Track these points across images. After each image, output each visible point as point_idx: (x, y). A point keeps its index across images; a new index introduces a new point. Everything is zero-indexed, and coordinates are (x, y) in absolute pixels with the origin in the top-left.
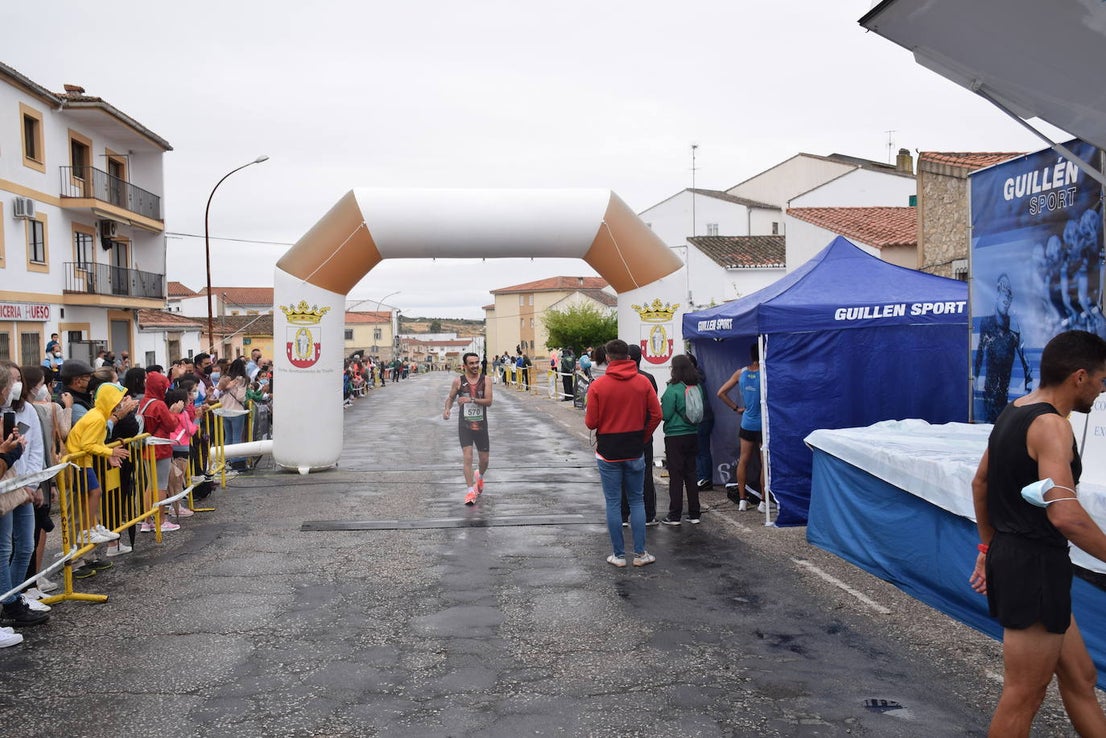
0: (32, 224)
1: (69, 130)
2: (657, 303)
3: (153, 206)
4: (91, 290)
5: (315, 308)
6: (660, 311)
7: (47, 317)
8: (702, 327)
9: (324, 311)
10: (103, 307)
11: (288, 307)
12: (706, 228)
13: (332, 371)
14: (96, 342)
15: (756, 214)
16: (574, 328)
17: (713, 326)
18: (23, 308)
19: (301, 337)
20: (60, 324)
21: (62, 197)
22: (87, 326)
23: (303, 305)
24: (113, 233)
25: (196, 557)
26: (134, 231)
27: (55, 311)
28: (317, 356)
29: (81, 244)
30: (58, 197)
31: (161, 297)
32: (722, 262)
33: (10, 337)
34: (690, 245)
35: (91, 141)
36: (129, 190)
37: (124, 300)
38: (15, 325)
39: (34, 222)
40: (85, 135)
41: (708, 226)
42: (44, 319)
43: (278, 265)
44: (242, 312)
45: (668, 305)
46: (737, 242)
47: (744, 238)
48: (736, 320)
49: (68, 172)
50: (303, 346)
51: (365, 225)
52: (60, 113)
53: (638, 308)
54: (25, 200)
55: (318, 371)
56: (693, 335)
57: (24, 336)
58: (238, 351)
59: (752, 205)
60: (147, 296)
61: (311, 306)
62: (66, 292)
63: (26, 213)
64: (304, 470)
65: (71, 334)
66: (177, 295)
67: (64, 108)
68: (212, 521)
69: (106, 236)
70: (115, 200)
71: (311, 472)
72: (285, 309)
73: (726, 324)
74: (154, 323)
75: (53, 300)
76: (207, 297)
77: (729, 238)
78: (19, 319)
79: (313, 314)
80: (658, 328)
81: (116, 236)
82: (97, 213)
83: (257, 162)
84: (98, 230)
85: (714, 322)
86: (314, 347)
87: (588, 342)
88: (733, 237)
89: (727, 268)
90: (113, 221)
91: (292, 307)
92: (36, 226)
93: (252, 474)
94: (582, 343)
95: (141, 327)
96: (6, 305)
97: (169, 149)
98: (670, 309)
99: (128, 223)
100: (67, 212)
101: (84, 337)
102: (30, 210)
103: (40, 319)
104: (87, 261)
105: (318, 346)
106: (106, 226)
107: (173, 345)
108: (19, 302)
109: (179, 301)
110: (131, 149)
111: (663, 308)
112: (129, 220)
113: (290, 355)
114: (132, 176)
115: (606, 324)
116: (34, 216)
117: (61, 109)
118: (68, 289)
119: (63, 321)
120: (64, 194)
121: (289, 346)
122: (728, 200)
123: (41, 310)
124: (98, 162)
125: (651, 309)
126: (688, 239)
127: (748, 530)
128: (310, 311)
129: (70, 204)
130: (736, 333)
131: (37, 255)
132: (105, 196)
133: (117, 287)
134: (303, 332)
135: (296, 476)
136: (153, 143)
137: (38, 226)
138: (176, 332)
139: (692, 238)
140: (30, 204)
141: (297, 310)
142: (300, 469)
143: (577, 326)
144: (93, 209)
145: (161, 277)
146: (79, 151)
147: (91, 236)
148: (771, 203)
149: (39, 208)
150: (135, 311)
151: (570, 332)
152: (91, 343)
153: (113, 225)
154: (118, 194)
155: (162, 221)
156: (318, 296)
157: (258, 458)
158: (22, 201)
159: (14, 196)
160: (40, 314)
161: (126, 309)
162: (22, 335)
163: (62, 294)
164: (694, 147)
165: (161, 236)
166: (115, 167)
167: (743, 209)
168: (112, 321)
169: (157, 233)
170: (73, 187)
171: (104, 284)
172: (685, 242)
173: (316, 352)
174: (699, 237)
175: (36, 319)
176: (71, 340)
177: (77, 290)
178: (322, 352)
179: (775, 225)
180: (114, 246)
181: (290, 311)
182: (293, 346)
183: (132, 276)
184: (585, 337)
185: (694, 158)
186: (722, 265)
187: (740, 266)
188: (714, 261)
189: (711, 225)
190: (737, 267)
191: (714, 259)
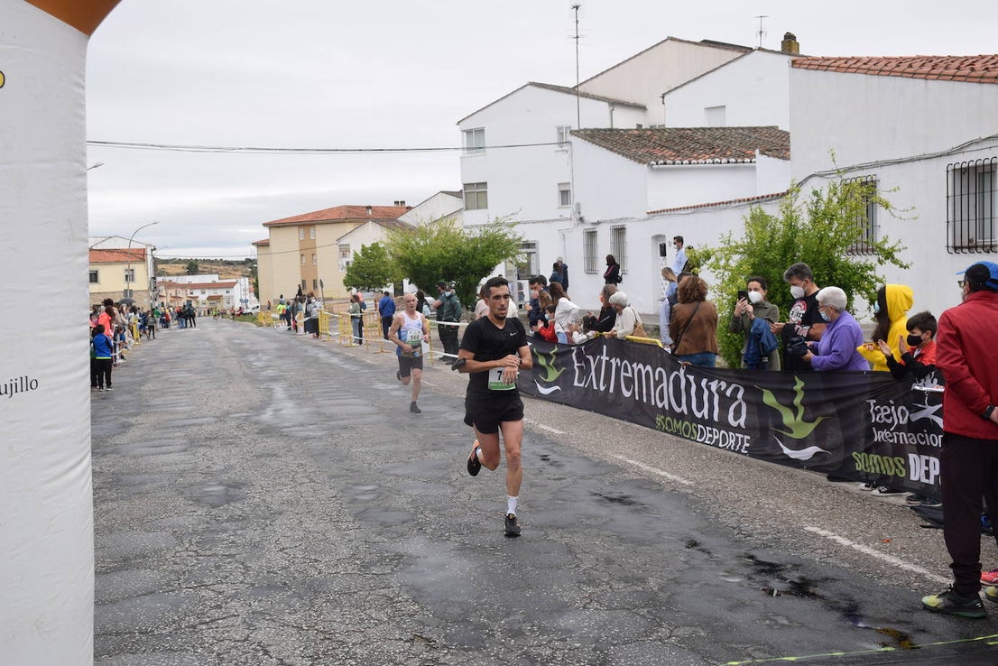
12: (556, 130)
15: (619, 113)
16: (432, 256)
32: (640, 160)
34: (576, 140)
41: (559, 129)
46: (640, 136)
59: (614, 103)
77: (625, 130)
87: (449, 275)
89: (650, 166)
115: (475, 248)
122: (580, 97)
126: (570, 133)
139: (578, 131)
143: (435, 253)
148: (633, 100)
151: (426, 261)
164: (577, 7)
174: (585, 130)
184: (446, 268)
185: (577, 22)
186: (640, 162)
187: (668, 162)
188: (624, 158)
189: (562, 128)
190: (665, 163)
191: (623, 155)
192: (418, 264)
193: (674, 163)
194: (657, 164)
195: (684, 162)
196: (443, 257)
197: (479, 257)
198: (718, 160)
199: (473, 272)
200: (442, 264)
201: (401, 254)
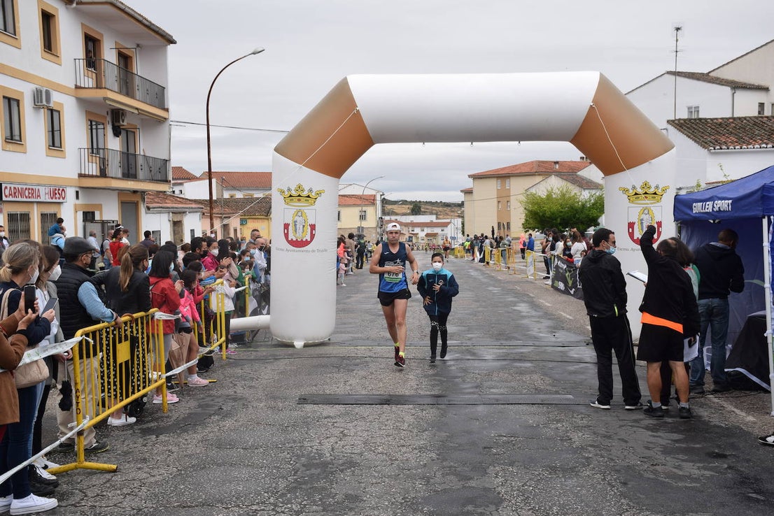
0: (50, 112)
1: (82, 23)
2: (646, 185)
3: (158, 95)
4: (103, 174)
5: (311, 190)
6: (649, 194)
7: (63, 198)
8: (697, 208)
9: (319, 194)
10: (114, 190)
11: (286, 190)
12: (687, 109)
13: (326, 250)
14: (108, 222)
15: (741, 96)
16: (552, 210)
17: (709, 207)
18: (43, 191)
19: (297, 218)
20: (75, 205)
21: (77, 87)
22: (100, 207)
23: (299, 187)
24: (123, 122)
25: (199, 428)
26: (142, 119)
27: (71, 193)
28: (312, 236)
29: (94, 131)
30: (74, 87)
31: (166, 181)
32: (704, 144)
33: (31, 216)
34: (670, 128)
35: (102, 35)
36: (137, 81)
37: (132, 182)
38: (35, 205)
39: (52, 111)
40: (97, 30)
41: (689, 108)
42: (61, 200)
43: (276, 150)
44: (239, 195)
45: (657, 187)
46: (720, 124)
47: (728, 119)
48: (736, 202)
49: (82, 64)
50: (299, 226)
51: (358, 111)
52: (75, 8)
53: (625, 191)
54: (44, 90)
55: (313, 251)
56: (686, 217)
57: (43, 216)
58: (235, 230)
59: (736, 86)
60: (153, 180)
61: (307, 189)
62: (81, 175)
63: (44, 103)
64: (299, 344)
65: (85, 214)
66: (180, 179)
67: (77, 4)
68: (214, 392)
69: (116, 124)
70: (124, 90)
71: (306, 346)
72: (282, 192)
73: (724, 205)
74: (161, 205)
75: (69, 183)
76: (208, 181)
77: (712, 120)
78: (39, 200)
79: (308, 197)
80: (646, 211)
81: (125, 123)
82: (108, 102)
83: (254, 53)
84: (109, 118)
85: (710, 203)
86: (309, 228)
87: (566, 223)
88: (716, 119)
89: (709, 150)
90: (123, 110)
91: (289, 190)
92: (54, 116)
93: (250, 347)
94: (560, 224)
95: (148, 208)
96: (28, 187)
97: (173, 42)
98: (659, 192)
99: (136, 112)
100: (81, 102)
101: (97, 217)
102: (48, 100)
103: (57, 201)
104: (100, 147)
105: (313, 227)
106: (117, 115)
107: (177, 225)
108: (39, 185)
109: (181, 184)
110: (139, 42)
111: (652, 190)
112: (137, 109)
113: (286, 235)
114: (140, 68)
115: (583, 206)
116: (52, 105)
117: (74, 5)
118: (83, 172)
119: (79, 202)
120: (78, 84)
121: (286, 226)
122: (710, 82)
123: (58, 192)
124: (109, 55)
125: (639, 191)
126: (668, 121)
127: (751, 418)
128: (305, 193)
129: (84, 94)
130: (736, 215)
131: (55, 141)
132: (116, 88)
133: (126, 171)
134: (300, 214)
135: (290, 350)
136: (157, 36)
137: (55, 115)
138: (180, 213)
139: (673, 121)
140: (48, 93)
141: (294, 193)
142: (295, 344)
143: (555, 208)
144: (105, 99)
145: (166, 162)
146: (92, 44)
147: (103, 124)
148: (756, 82)
149: (57, 98)
150: (143, 193)
151: (548, 214)
152: (103, 223)
153: (123, 114)
154: (127, 85)
155: (167, 110)
156: (313, 180)
157: (255, 331)
158: (41, 91)
159: (33, 87)
160: (57, 196)
161: (135, 192)
162: (42, 215)
163: (77, 177)
164: (678, 29)
165: (167, 124)
166: (125, 59)
167: (727, 90)
168: (122, 203)
169: (161, 121)
170: (86, 78)
171: (115, 168)
172: (666, 125)
173: (312, 233)
174: (680, 119)
175: (54, 200)
176: (85, 220)
177: (91, 173)
178: (317, 232)
179: (762, 105)
180: (123, 133)
181: (287, 194)
182: (290, 228)
183: (140, 161)
184: (563, 219)
185: (677, 41)
186: (704, 147)
187: (724, 147)
188: (695, 144)
189: (691, 108)
190: (721, 149)
191: (695, 141)
192: (543, 216)
193: (728, 148)
194: (715, 149)
195: (737, 147)
196: (561, 212)
197: (587, 212)
198: (764, 145)
199: (582, 223)
200: (560, 216)
201: (530, 209)
